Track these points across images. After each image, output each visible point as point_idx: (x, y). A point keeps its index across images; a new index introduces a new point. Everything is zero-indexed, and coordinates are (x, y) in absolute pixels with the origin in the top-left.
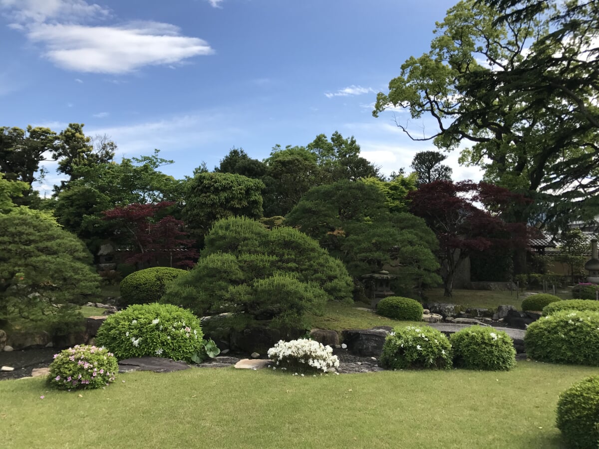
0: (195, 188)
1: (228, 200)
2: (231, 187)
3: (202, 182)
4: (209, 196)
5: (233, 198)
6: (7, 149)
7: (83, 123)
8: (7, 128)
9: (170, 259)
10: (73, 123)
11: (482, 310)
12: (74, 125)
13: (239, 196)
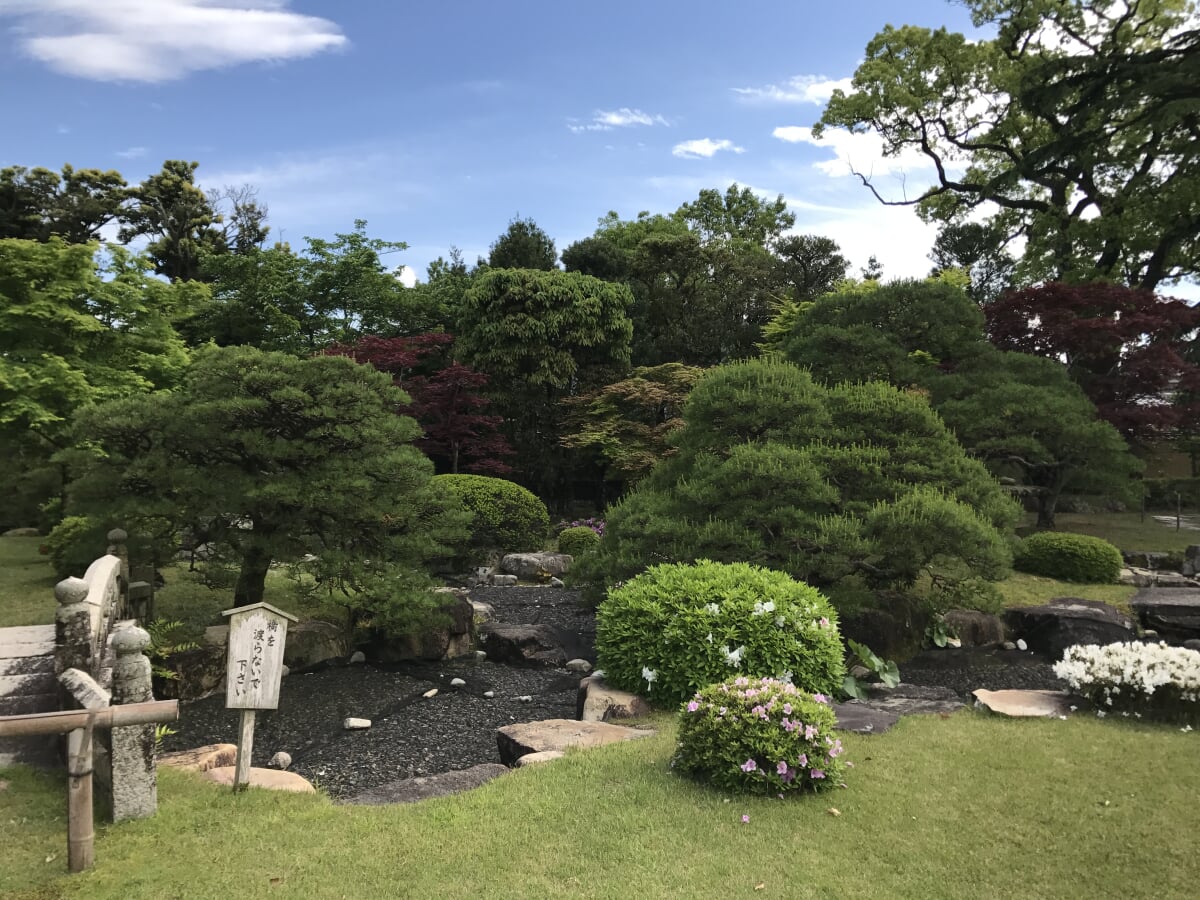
0: (489, 303)
1: (564, 328)
2: (570, 300)
3: (505, 290)
4: (523, 321)
5: (575, 326)
6: (27, 218)
7: (196, 160)
8: (21, 171)
9: (453, 457)
10: (173, 159)
11: (1156, 555)
12: (175, 164)
13: (589, 319)
